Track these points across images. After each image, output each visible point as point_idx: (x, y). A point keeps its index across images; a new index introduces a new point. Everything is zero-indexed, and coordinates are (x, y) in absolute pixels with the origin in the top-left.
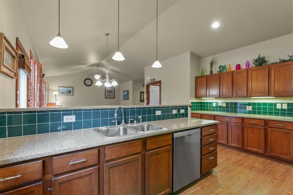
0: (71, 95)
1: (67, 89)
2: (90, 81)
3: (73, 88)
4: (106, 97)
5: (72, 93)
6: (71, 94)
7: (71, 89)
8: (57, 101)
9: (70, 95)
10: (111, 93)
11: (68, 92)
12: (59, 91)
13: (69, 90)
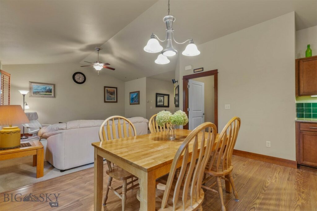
0: (52, 97)
1: (45, 87)
2: (82, 76)
3: (54, 85)
4: (106, 101)
5: (53, 94)
6: (51, 95)
7: (52, 87)
8: (27, 105)
9: (50, 97)
10: (112, 95)
11: (46, 92)
12: (30, 89)
13: (48, 88)
